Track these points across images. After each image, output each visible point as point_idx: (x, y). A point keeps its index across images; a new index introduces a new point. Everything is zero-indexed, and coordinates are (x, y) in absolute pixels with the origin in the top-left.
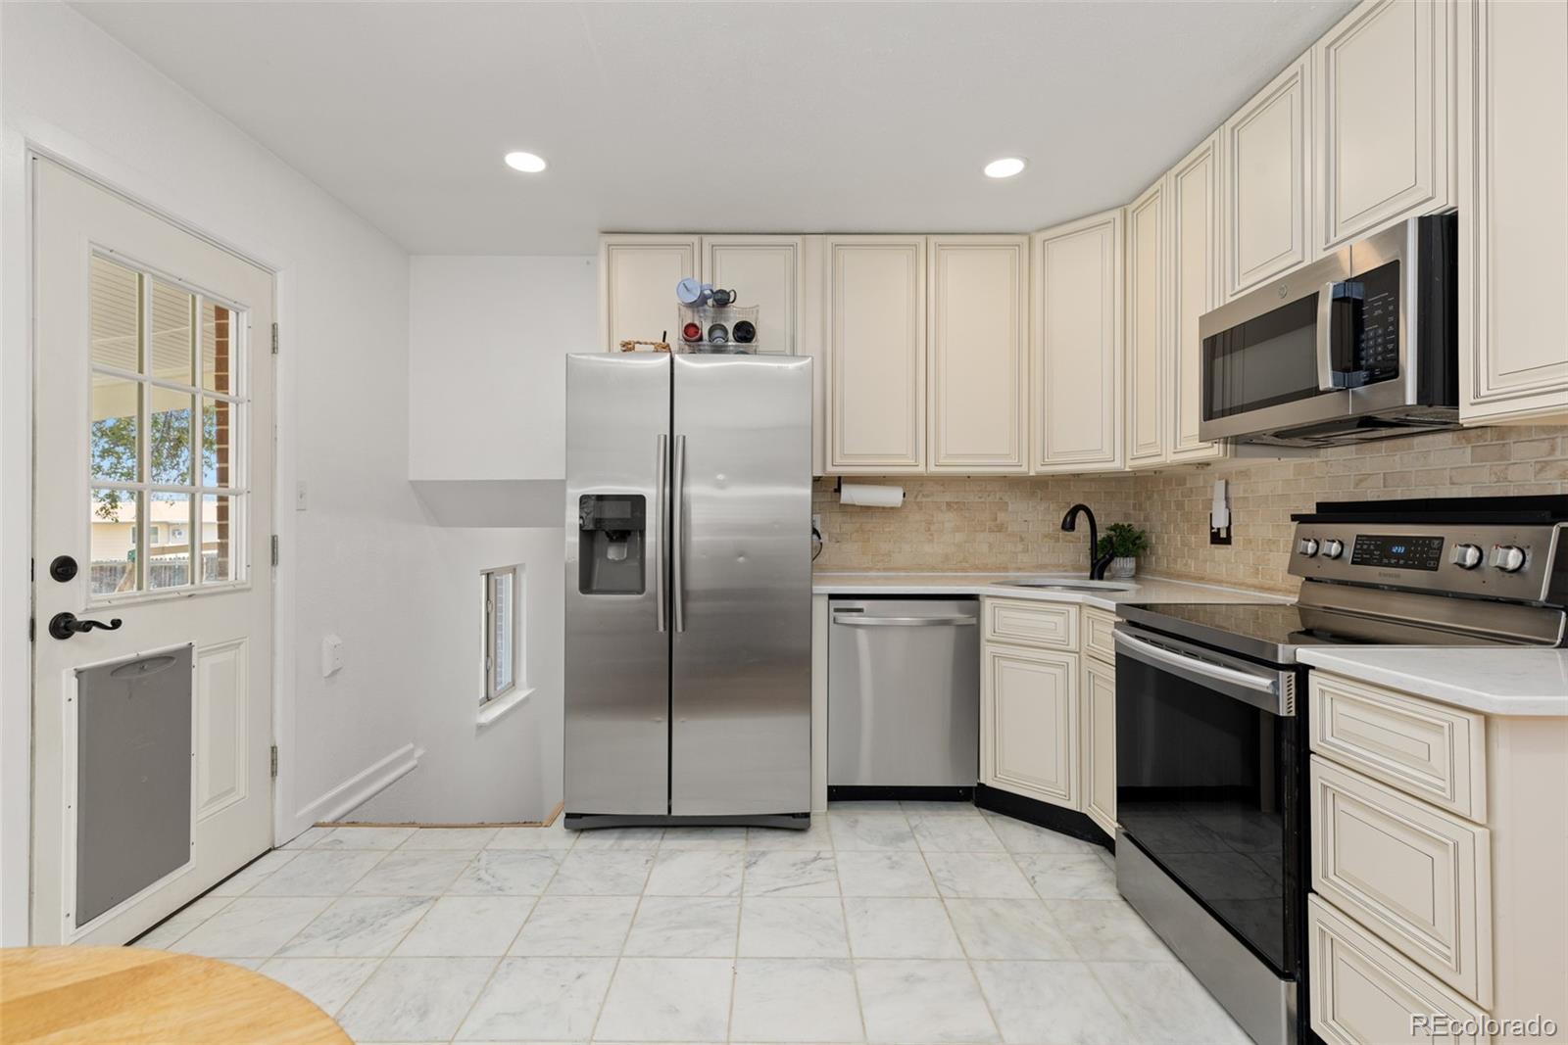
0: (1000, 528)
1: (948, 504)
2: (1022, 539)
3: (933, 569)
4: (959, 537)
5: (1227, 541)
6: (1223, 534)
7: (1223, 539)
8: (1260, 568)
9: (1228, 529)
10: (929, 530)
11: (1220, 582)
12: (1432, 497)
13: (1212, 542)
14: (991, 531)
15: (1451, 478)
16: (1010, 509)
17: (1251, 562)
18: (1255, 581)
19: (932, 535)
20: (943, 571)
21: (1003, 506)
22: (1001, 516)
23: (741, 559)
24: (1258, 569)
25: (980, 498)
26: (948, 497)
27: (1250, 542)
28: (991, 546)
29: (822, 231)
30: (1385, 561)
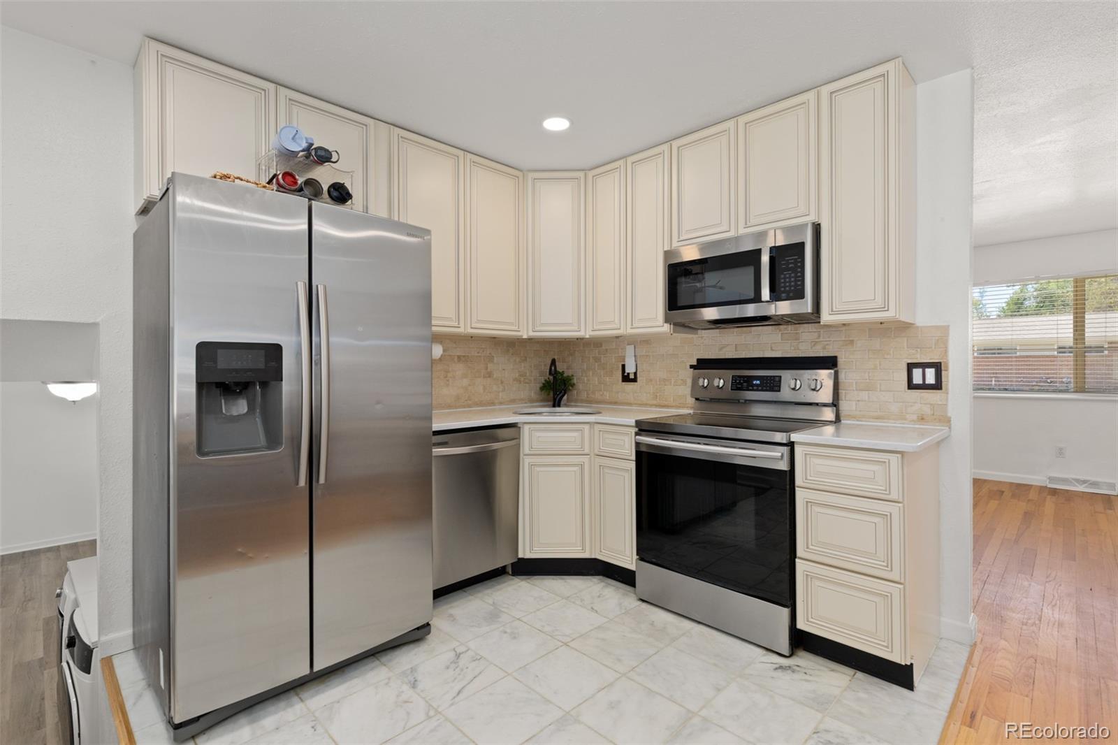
0: (490, 375)
1: (459, 357)
2: (502, 382)
3: (450, 407)
4: (465, 382)
5: (635, 380)
6: (632, 376)
7: (632, 379)
8: (658, 395)
9: (635, 374)
10: (446, 377)
11: (630, 404)
12: (761, 356)
13: (623, 381)
14: (484, 377)
15: (771, 348)
16: (495, 361)
17: (652, 391)
18: (655, 402)
19: (448, 381)
20: (456, 408)
21: (491, 359)
22: (490, 366)
23: (378, 407)
24: (657, 396)
25: (478, 353)
26: (458, 352)
27: (651, 380)
28: (485, 389)
29: (389, 121)
30: (751, 388)
